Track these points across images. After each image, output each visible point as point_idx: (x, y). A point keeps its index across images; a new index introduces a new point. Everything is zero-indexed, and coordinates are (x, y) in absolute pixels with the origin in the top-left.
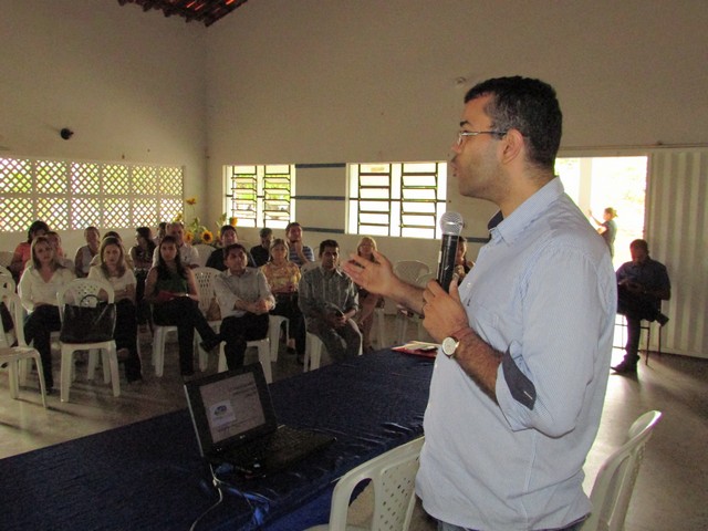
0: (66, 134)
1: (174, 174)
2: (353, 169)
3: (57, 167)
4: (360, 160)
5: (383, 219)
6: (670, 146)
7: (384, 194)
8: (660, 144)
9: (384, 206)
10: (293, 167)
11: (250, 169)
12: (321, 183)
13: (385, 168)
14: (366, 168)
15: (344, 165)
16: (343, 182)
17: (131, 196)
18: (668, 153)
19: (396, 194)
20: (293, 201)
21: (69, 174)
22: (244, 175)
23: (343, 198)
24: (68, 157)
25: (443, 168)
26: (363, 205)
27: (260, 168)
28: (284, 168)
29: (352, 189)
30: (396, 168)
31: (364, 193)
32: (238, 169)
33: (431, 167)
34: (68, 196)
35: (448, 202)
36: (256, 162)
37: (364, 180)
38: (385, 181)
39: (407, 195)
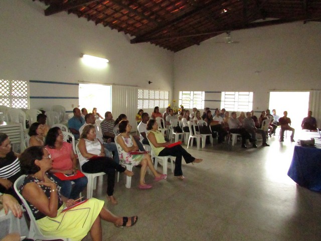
0: (150, 82)
1: (167, 93)
2: (223, 93)
4: (226, 91)
5: (233, 106)
7: (233, 100)
8: (312, 89)
9: (233, 103)
10: (204, 93)
11: (189, 92)
12: (212, 97)
13: (233, 93)
14: (227, 93)
15: (221, 92)
16: (220, 97)
17: (160, 99)
18: (315, 91)
19: (236, 100)
20: (204, 102)
21: (149, 93)
22: (186, 94)
23: (220, 101)
25: (251, 94)
26: (226, 103)
27: (192, 92)
28: (200, 92)
29: (223, 98)
30: (237, 93)
31: (226, 100)
32: (184, 92)
33: (247, 93)
34: (149, 99)
35: (253, 102)
36: (190, 91)
37: (226, 96)
38: (233, 97)
39: (240, 100)
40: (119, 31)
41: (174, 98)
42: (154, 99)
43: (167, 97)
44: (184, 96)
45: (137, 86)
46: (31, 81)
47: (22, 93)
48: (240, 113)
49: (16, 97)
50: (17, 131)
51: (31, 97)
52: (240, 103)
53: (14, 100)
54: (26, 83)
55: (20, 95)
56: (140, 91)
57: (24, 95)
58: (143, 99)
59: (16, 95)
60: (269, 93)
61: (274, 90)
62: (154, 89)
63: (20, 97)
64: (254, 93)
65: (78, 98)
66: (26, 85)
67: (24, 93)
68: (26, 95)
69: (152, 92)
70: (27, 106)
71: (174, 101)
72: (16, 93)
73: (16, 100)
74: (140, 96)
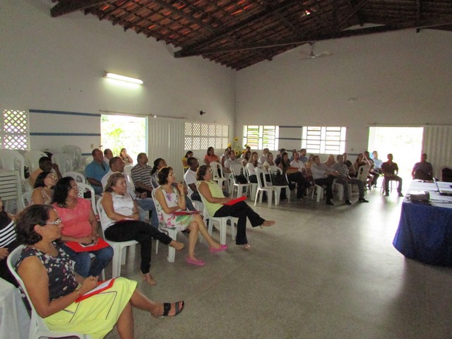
0: (201, 113)
1: (226, 128)
2: (305, 129)
3: (196, 125)
4: (308, 125)
5: (318, 147)
6: (431, 124)
7: (319, 138)
8: (427, 124)
9: (318, 142)
10: (277, 127)
11: (257, 127)
12: (290, 133)
13: (319, 128)
14: (310, 128)
15: (301, 127)
16: (301, 133)
17: (216, 137)
18: (431, 127)
19: (323, 138)
20: (277, 141)
21: (201, 128)
22: (252, 129)
23: (300, 139)
24: (201, 122)
25: (344, 129)
26: (309, 142)
27: (261, 127)
28: (273, 127)
29: (304, 136)
30: (324, 128)
31: (309, 137)
32: (250, 127)
33: (338, 128)
34: (200, 136)
35: (346, 141)
36: (259, 125)
37: (309, 133)
38: (318, 133)
39: (328, 138)
40: (158, 40)
41: (236, 135)
42: (208, 137)
43: (226, 134)
44: (250, 132)
45: (183, 118)
46: (31, 111)
47: (19, 128)
48: (328, 156)
49: (10, 134)
50: (11, 182)
51: (31, 134)
52: (328, 143)
53: (7, 138)
54: (24, 114)
55: (16, 130)
56: (188, 125)
57: (22, 130)
58: (192, 137)
59: (9, 130)
60: (368, 129)
61: (375, 124)
62: (208, 122)
63: (16, 134)
64: (347, 128)
65: (99, 135)
66: (24, 116)
67: (22, 128)
68: (25, 130)
69: (205, 126)
70: (25, 146)
71: (236, 140)
72: (9, 127)
73: (10, 138)
74: (188, 132)
